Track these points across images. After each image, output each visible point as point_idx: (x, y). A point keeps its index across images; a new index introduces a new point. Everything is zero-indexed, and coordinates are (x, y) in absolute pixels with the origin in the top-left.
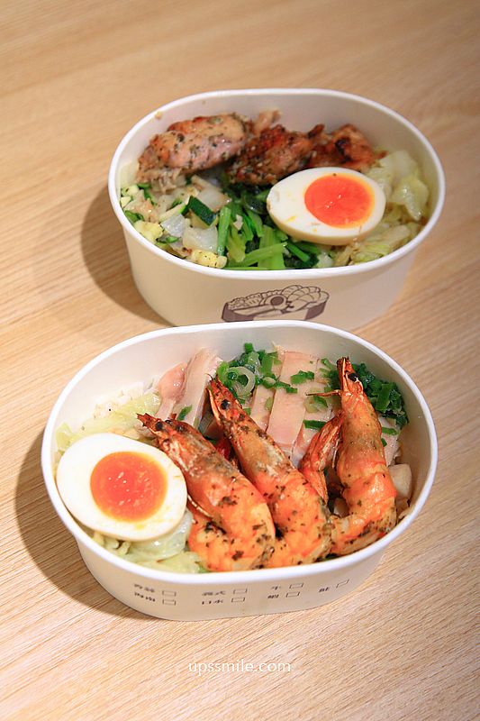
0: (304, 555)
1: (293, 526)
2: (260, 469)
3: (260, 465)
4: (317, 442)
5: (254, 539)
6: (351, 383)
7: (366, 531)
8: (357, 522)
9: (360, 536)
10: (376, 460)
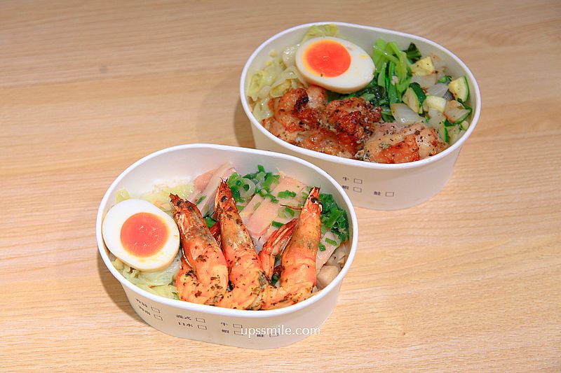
0: (239, 304)
1: (238, 285)
2: (229, 243)
3: (230, 241)
4: (275, 235)
5: (211, 286)
6: (311, 203)
7: (286, 299)
8: (280, 292)
9: (280, 302)
10: (307, 256)
